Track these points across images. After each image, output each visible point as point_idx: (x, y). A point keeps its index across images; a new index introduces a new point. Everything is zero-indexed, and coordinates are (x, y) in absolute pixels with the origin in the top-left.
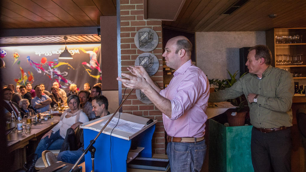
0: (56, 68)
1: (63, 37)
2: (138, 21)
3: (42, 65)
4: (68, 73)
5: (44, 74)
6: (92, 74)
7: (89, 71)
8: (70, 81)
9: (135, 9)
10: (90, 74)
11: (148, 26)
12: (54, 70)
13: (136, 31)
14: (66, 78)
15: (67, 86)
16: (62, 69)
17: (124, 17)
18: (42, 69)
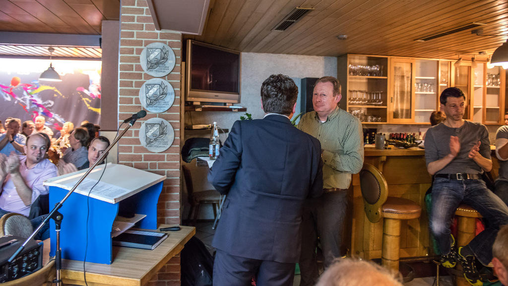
0: (35, 94)
1: (48, 48)
2: (147, 31)
3: (11, 89)
4: (55, 103)
5: (16, 102)
6: (91, 105)
7: (87, 101)
8: (57, 115)
9: (143, 14)
10: (88, 105)
11: (161, 40)
12: (32, 97)
13: (143, 47)
14: (50, 110)
15: (51, 122)
16: (45, 95)
17: (126, 24)
18: (12, 95)
